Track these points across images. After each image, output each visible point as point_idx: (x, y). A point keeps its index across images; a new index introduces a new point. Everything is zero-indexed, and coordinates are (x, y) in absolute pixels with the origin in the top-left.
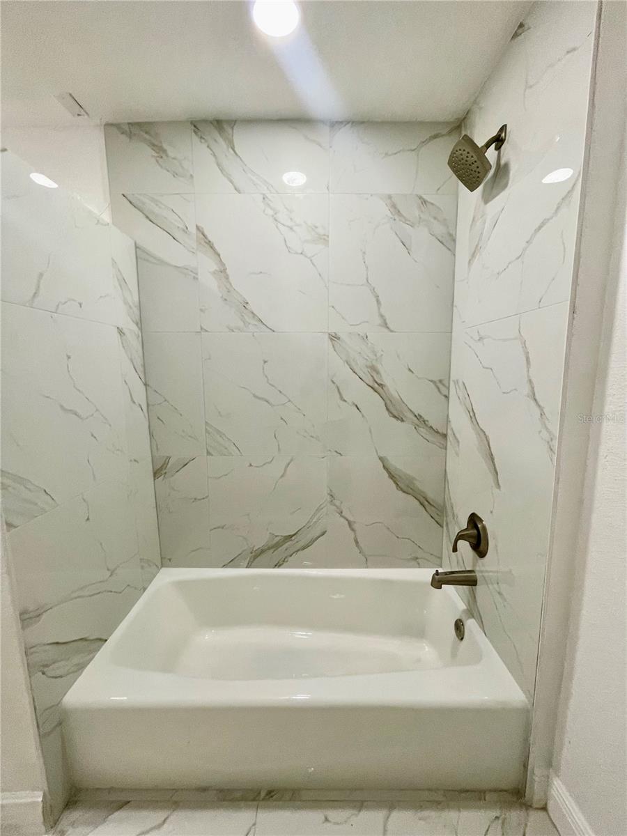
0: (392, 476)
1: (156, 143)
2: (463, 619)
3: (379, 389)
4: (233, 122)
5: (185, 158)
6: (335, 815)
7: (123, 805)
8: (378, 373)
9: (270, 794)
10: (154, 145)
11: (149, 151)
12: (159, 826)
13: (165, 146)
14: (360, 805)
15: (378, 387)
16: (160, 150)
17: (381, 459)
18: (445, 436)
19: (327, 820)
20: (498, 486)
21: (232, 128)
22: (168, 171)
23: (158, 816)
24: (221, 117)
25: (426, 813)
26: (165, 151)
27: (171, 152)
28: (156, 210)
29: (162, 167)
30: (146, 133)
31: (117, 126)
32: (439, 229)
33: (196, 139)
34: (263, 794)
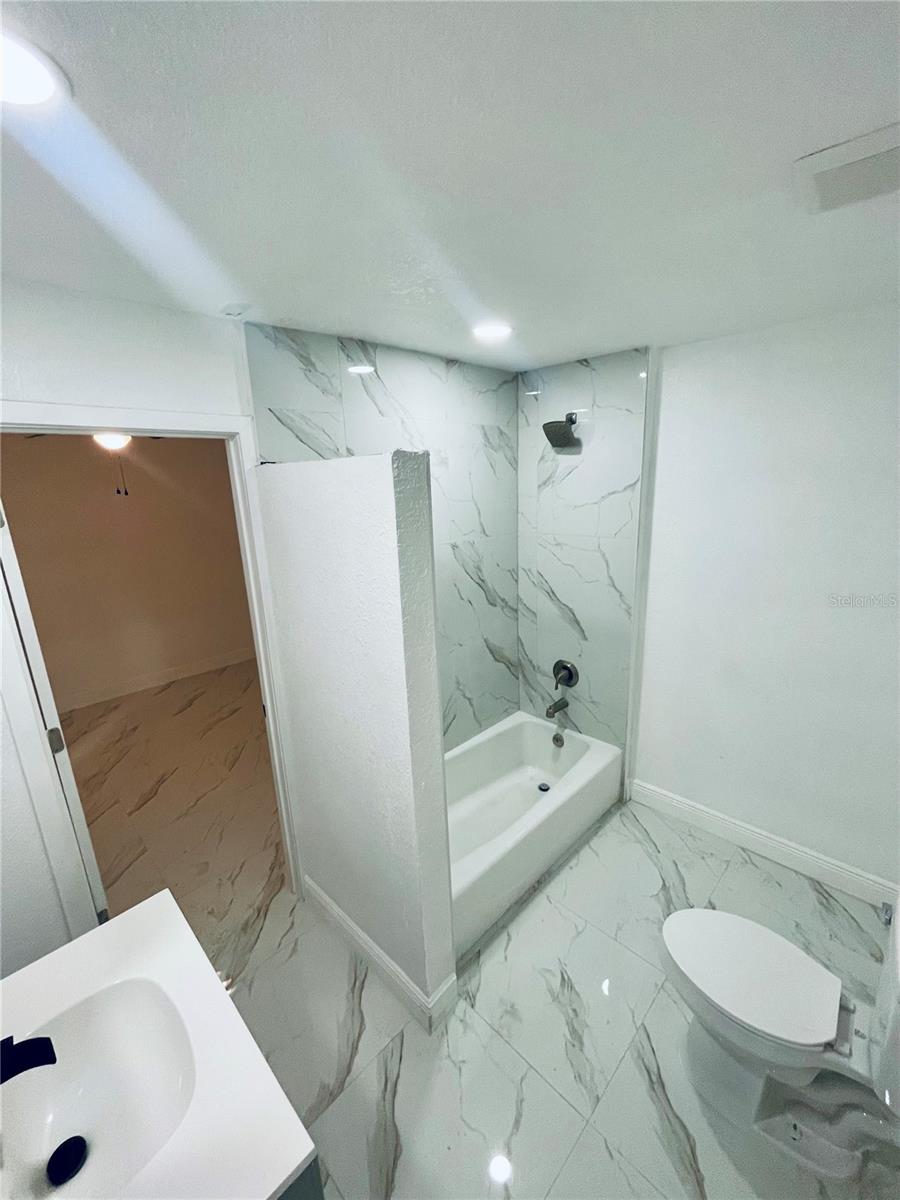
0: (492, 652)
1: (305, 355)
2: (560, 733)
3: (483, 584)
4: (375, 346)
5: (334, 375)
6: (572, 863)
7: (479, 954)
8: (481, 571)
9: (539, 882)
10: (301, 356)
11: (297, 363)
12: (509, 939)
13: (313, 359)
14: (577, 852)
15: (481, 584)
16: (307, 361)
17: (485, 640)
18: (516, 611)
19: (571, 868)
20: (585, 638)
21: (375, 352)
22: (317, 386)
23: (504, 937)
24: (367, 338)
25: (600, 833)
26: (313, 365)
27: (319, 365)
28: (307, 429)
29: (310, 381)
30: (293, 341)
31: (259, 327)
32: (509, 454)
33: (343, 355)
34: (536, 885)
